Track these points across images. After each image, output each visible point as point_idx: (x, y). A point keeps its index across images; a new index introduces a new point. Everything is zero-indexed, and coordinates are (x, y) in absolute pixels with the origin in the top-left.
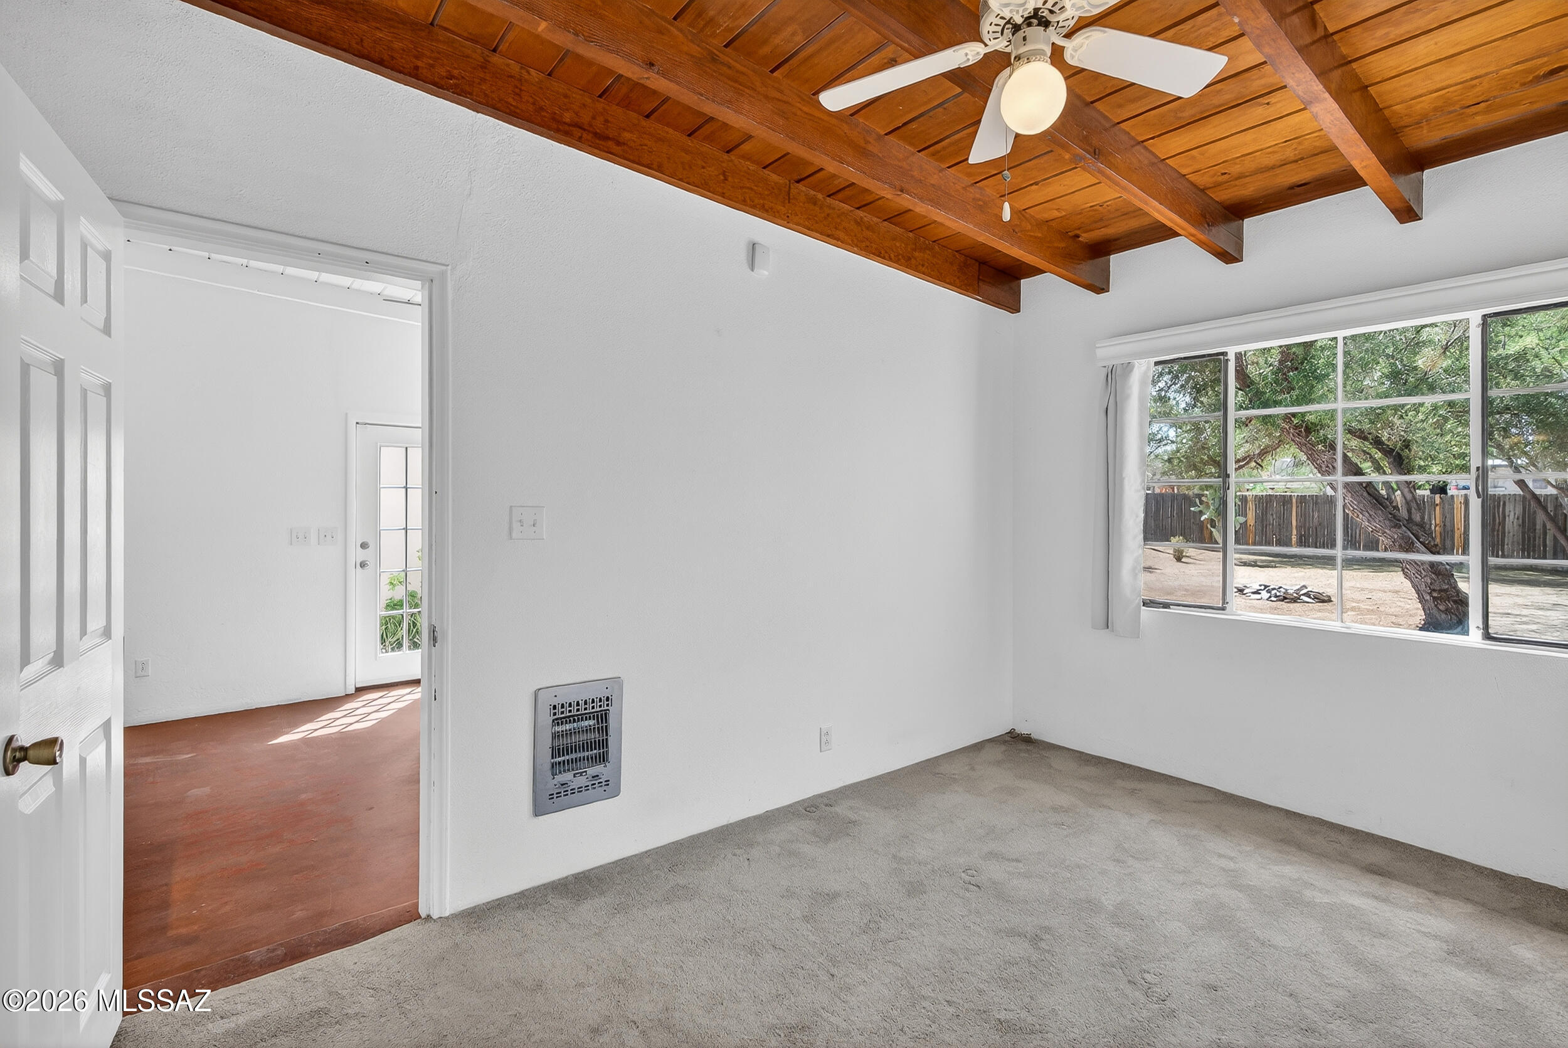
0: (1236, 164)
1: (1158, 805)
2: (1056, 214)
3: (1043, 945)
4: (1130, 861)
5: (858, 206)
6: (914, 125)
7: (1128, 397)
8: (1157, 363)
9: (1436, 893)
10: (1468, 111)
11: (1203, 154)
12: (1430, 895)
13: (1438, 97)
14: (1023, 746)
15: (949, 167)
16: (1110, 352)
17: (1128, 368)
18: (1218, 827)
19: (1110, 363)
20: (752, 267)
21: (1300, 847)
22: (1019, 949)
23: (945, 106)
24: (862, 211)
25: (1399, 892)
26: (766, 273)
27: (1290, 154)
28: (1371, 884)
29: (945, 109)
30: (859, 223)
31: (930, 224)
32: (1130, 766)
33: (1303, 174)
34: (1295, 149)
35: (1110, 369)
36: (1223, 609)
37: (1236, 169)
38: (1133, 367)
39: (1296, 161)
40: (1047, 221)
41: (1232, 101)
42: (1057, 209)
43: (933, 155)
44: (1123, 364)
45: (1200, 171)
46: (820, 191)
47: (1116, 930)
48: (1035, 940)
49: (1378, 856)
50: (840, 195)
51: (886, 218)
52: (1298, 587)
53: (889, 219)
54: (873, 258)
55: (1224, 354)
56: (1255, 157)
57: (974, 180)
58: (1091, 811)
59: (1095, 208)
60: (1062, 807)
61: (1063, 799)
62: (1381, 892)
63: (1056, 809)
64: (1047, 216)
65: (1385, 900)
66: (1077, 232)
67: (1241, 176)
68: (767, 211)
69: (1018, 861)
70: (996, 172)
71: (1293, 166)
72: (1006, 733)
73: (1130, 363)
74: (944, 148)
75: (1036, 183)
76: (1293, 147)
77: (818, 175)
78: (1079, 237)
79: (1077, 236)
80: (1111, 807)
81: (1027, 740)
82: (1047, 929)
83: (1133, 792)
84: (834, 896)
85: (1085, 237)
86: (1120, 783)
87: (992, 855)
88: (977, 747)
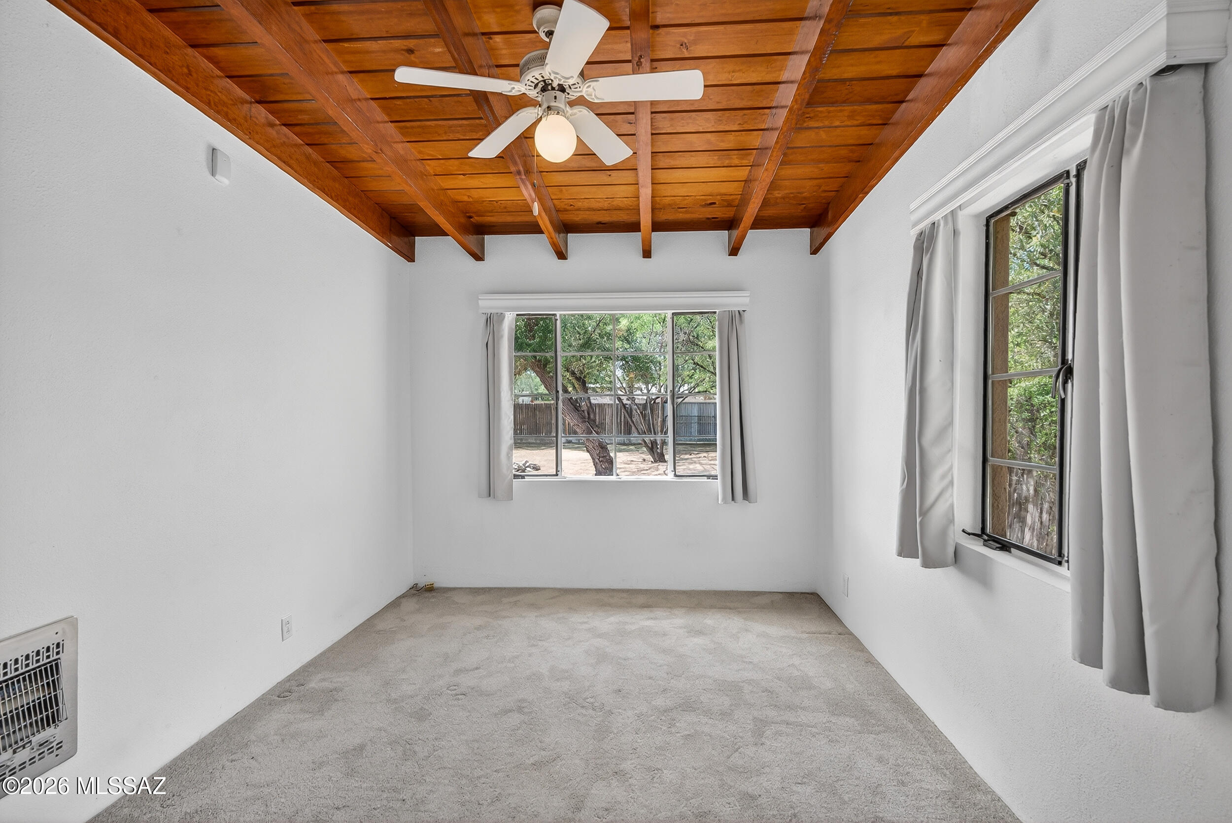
0: (580, 202)
1: (533, 606)
2: (466, 199)
3: (526, 710)
4: (540, 643)
5: (309, 142)
6: (399, 102)
7: (502, 336)
8: (517, 315)
9: (670, 608)
10: (680, 210)
11: (567, 191)
12: (669, 610)
13: (672, 200)
14: (427, 594)
15: (408, 142)
16: (490, 304)
17: (501, 317)
18: (570, 608)
19: (489, 311)
20: (213, 173)
21: (610, 605)
22: (515, 719)
23: (431, 99)
24: (313, 149)
25: (659, 613)
26: (226, 181)
27: (606, 205)
28: (646, 613)
29: (430, 100)
30: (308, 157)
31: (366, 177)
32: (505, 588)
33: (605, 218)
34: (609, 204)
35: (489, 315)
36: (557, 475)
37: (579, 204)
38: (504, 317)
39: (606, 210)
40: (457, 202)
41: (594, 168)
42: (468, 196)
43: (401, 128)
44: (497, 313)
45: (561, 199)
46: (278, 118)
47: (559, 684)
48: (520, 710)
49: (641, 599)
50: (297, 129)
51: (329, 160)
52: (524, 462)
53: (330, 162)
54: (318, 193)
55: (555, 315)
56: (590, 201)
57: (422, 157)
58: (500, 622)
59: (493, 202)
60: (480, 626)
61: (478, 621)
62: (652, 615)
63: (479, 628)
64: (459, 198)
65: (656, 619)
66: (473, 215)
67: (579, 210)
68: (229, 120)
69: (477, 668)
70: (441, 157)
71: (605, 212)
72: (410, 589)
73: (502, 313)
74: (412, 127)
75: (464, 175)
76: (609, 202)
77: (280, 105)
78: (472, 218)
79: (471, 217)
80: (509, 616)
81: (430, 589)
82: (523, 700)
83: (515, 603)
84: (361, 748)
85: (476, 219)
86: (505, 600)
87: (458, 672)
88: (395, 604)
